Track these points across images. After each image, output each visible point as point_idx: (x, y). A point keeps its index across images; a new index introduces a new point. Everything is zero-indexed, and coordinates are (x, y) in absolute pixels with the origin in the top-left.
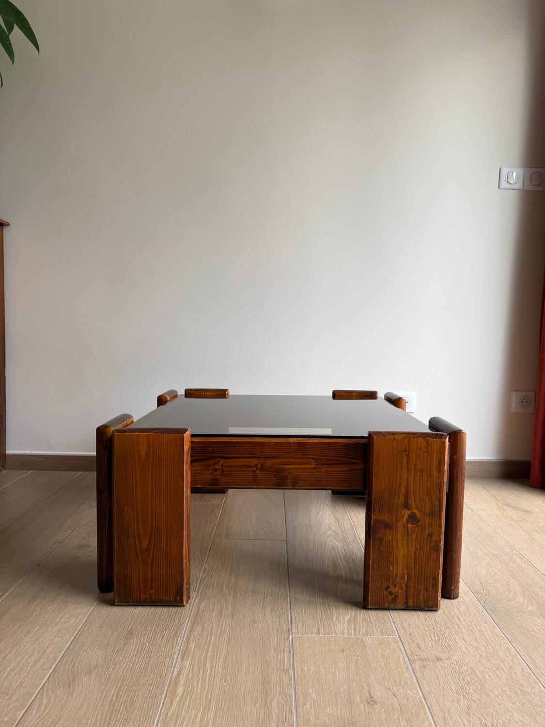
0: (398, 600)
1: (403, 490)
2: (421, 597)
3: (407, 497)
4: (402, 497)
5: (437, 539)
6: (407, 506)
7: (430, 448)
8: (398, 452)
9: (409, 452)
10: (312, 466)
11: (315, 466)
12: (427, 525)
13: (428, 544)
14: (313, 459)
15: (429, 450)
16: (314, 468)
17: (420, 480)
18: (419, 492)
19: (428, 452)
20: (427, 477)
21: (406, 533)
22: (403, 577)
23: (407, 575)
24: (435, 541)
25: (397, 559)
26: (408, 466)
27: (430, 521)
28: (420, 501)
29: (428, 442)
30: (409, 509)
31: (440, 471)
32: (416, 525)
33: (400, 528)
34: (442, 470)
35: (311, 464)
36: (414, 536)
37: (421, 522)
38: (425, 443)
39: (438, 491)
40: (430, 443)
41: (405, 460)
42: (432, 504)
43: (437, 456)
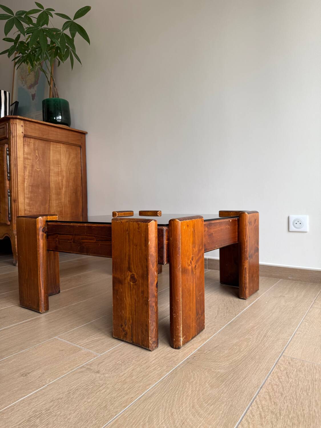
0: (128, 336)
1: (127, 258)
2: (140, 338)
3: (129, 264)
4: (127, 263)
5: (147, 296)
6: (129, 269)
7: (140, 229)
8: (124, 231)
9: (129, 232)
10: (95, 241)
11: (96, 241)
12: (141, 285)
13: (142, 299)
14: (95, 236)
15: (140, 230)
16: (95, 242)
17: (136, 251)
18: (136, 260)
19: (139, 232)
20: (139, 249)
21: (130, 288)
22: (129, 320)
23: (132, 319)
24: (146, 297)
25: (126, 306)
26: (129, 242)
27: (142, 282)
28: (136, 266)
29: (139, 224)
30: (131, 271)
31: (146, 246)
32: (135, 284)
33: (127, 285)
34: (147, 245)
35: (94, 240)
36: (134, 291)
37: (137, 282)
38: (137, 225)
39: (145, 261)
40: (140, 225)
41: (127, 237)
42: (143, 270)
43: (144, 234)
